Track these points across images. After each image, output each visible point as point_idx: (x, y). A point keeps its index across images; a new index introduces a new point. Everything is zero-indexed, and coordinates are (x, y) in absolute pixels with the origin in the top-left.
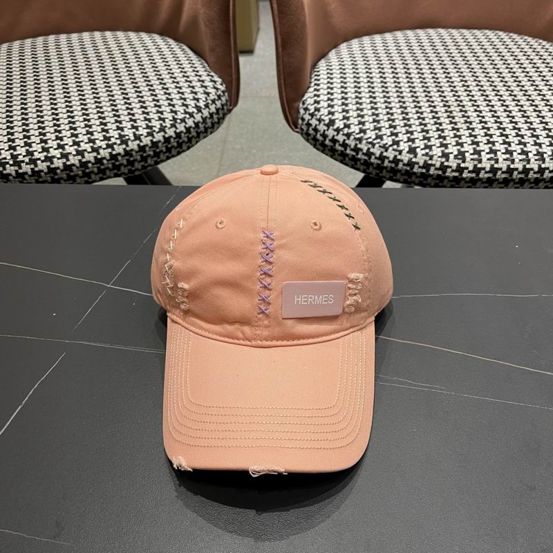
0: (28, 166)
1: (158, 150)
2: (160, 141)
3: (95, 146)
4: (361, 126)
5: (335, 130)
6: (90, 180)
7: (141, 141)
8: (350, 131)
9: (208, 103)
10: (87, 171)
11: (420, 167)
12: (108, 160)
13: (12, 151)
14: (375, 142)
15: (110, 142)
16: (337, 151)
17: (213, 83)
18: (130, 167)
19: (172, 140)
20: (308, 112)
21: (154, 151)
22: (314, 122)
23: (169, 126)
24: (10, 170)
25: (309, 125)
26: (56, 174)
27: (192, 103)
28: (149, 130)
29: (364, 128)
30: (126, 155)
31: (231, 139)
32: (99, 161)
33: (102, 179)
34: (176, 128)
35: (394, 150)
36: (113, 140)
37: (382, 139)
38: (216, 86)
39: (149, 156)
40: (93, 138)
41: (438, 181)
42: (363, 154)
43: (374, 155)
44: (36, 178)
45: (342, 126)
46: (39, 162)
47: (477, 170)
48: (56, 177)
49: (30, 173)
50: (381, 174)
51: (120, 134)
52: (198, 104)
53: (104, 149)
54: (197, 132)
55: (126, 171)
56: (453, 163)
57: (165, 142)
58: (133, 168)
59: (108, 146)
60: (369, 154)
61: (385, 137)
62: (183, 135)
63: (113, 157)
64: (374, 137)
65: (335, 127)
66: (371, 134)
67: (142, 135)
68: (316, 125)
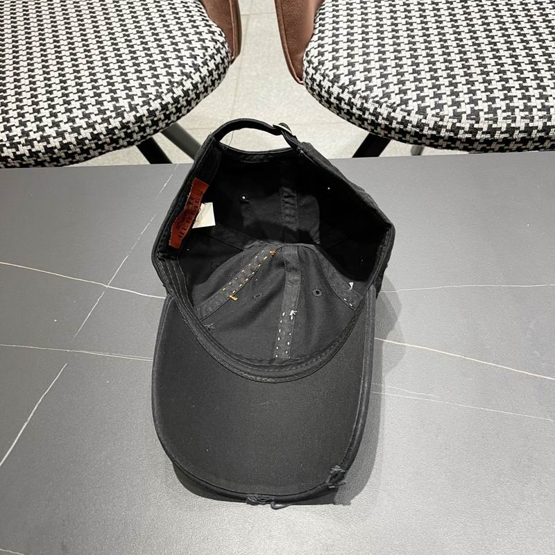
0: (25, 147)
1: (156, 119)
2: (157, 109)
3: (90, 121)
4: (367, 82)
5: (340, 87)
6: (89, 156)
7: (137, 112)
8: (356, 88)
9: (207, 59)
10: (85, 147)
11: (430, 129)
12: (105, 135)
13: (7, 132)
14: (382, 101)
15: (105, 116)
16: (343, 110)
17: (212, 35)
18: (128, 139)
19: (170, 106)
20: (311, 66)
21: (152, 120)
22: (318, 77)
23: (165, 91)
24: (8, 152)
25: (313, 80)
26: (54, 153)
27: (190, 62)
28: (144, 99)
29: (370, 84)
30: (122, 128)
31: (247, 65)
32: (95, 137)
33: (101, 154)
34: (174, 93)
35: (402, 110)
36: (108, 113)
37: (389, 98)
38: (214, 37)
39: (147, 125)
40: (87, 112)
41: (449, 143)
42: (370, 114)
43: (382, 115)
44: (35, 158)
45: (347, 83)
46: (35, 143)
47: (491, 131)
48: (55, 156)
49: (28, 154)
50: (389, 135)
51: (115, 106)
52: (196, 62)
53: (100, 124)
54: (196, 93)
55: (125, 143)
56: (466, 124)
57: (162, 110)
58: (132, 140)
59: (104, 120)
60: (376, 114)
61: (393, 95)
62: (181, 99)
63: (110, 131)
64: (381, 95)
65: (340, 84)
66: (378, 92)
67: (138, 104)
68: (320, 81)
